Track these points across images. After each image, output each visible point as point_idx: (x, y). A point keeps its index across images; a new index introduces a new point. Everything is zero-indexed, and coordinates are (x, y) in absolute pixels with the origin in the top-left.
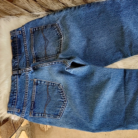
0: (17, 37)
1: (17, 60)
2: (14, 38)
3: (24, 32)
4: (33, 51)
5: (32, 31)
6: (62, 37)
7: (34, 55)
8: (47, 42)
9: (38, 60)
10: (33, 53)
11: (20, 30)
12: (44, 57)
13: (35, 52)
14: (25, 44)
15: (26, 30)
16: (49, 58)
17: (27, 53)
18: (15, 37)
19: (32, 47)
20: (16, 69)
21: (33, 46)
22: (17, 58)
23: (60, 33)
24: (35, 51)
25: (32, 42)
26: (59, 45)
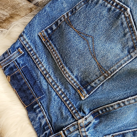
0: (19, 64)
1: (40, 111)
2: (11, 69)
3: (28, 48)
4: (67, 75)
5: (44, 37)
6: (126, 10)
7: (75, 82)
8: (90, 41)
9: (89, 87)
10: (70, 79)
11: (18, 48)
12: (100, 76)
13: (73, 75)
14: (43, 69)
15: (31, 42)
16: (112, 73)
17: (55, 86)
18: (14, 66)
19: (63, 67)
20: (47, 132)
21: (61, 64)
22: (39, 107)
23: (115, 4)
24: (72, 72)
25: (57, 58)
26: (127, 30)
